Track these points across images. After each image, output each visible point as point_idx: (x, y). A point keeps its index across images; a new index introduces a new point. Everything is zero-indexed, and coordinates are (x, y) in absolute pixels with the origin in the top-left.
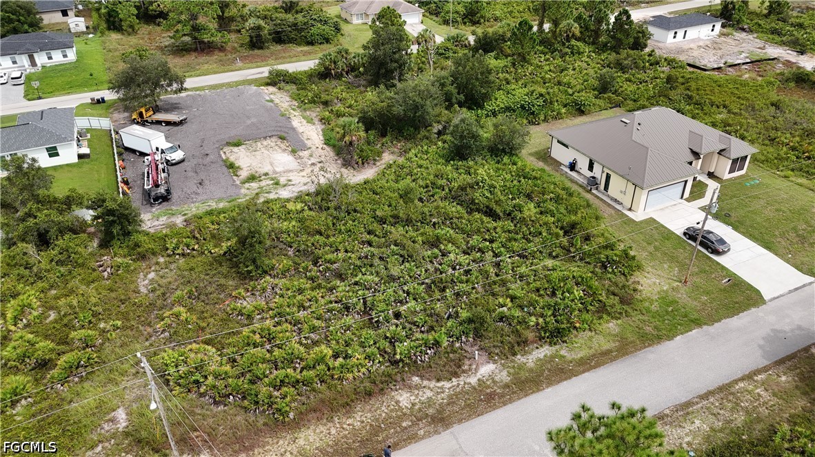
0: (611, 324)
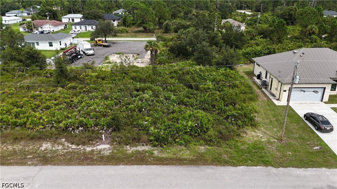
0: (203, 147)
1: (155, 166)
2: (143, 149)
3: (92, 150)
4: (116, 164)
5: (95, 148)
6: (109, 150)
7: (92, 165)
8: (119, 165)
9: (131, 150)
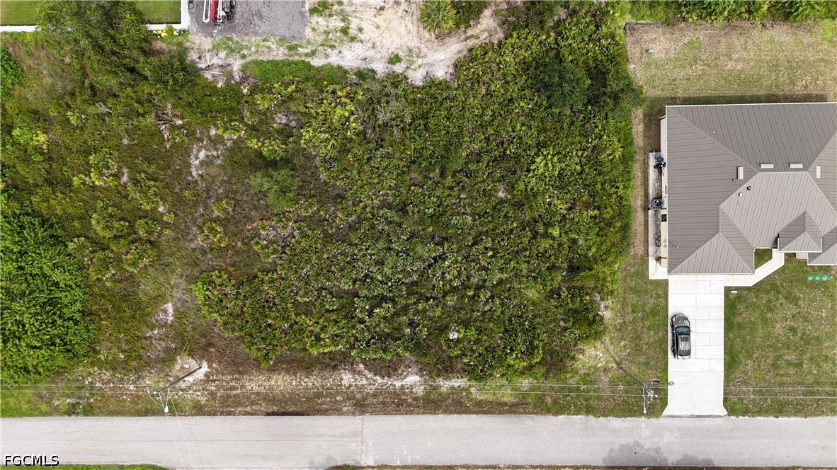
0: (526, 381)
1: (474, 416)
2: (458, 384)
3: (402, 386)
4: (435, 413)
5: (404, 383)
6: (421, 385)
7: (410, 414)
8: (438, 414)
9: (446, 386)
